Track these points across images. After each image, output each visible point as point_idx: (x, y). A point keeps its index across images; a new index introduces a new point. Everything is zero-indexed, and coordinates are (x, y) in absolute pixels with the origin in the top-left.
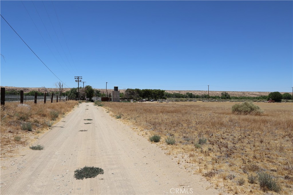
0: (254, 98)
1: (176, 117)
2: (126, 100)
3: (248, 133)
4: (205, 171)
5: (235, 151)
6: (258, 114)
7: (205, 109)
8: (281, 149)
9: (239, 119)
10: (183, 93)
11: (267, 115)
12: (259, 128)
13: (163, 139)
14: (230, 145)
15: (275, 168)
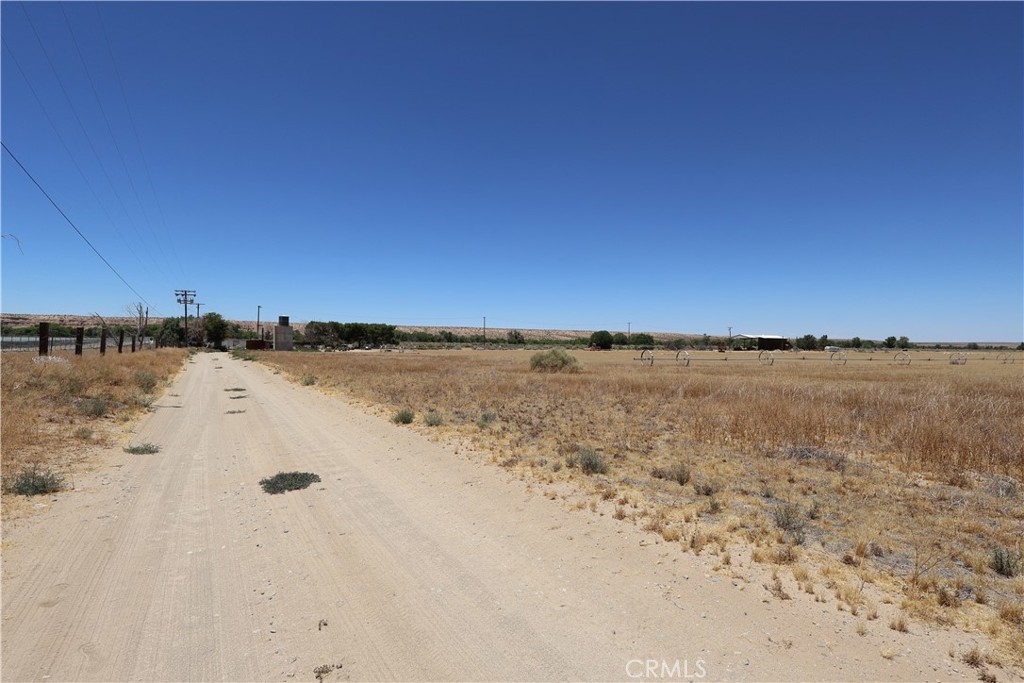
0: (566, 342)
1: (430, 380)
2: (308, 347)
3: (561, 401)
4: (501, 460)
5: (543, 429)
6: (574, 371)
7: (481, 363)
8: (611, 421)
9: (545, 380)
10: (433, 332)
11: (590, 373)
12: (578, 393)
13: (418, 417)
14: (535, 421)
15: (602, 447)
